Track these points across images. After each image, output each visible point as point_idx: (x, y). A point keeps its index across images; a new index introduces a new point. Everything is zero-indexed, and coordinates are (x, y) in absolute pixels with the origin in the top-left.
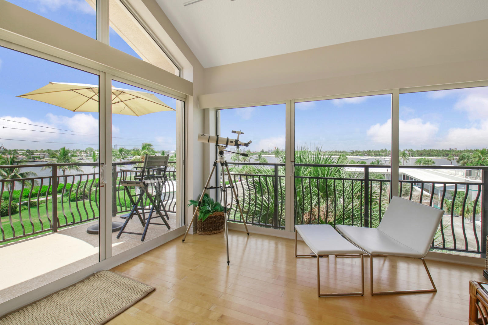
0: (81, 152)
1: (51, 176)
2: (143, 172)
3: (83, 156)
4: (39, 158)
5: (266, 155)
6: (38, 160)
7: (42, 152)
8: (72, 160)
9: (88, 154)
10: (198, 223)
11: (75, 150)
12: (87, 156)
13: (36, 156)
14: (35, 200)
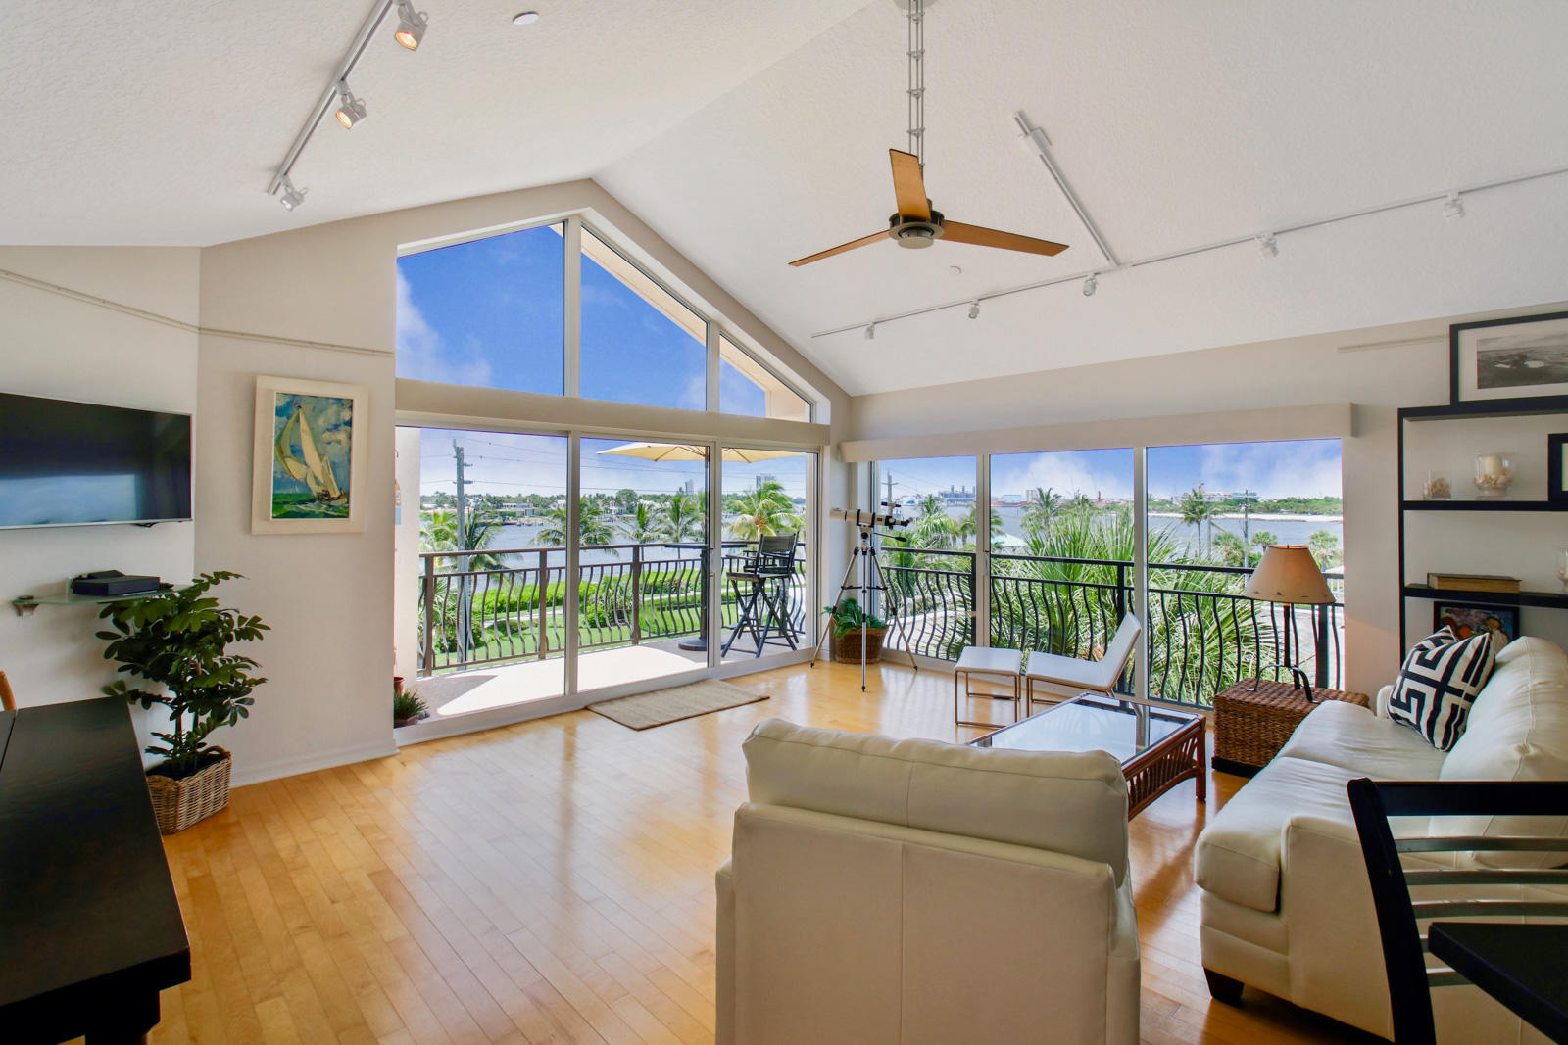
0: (606, 500)
1: (631, 561)
2: (757, 559)
3: (611, 511)
4: (514, 515)
5: (1159, 511)
6: (512, 522)
7: (520, 500)
8: (593, 524)
9: (622, 505)
10: (837, 644)
11: (594, 494)
12: (619, 513)
13: (507, 510)
14: (514, 617)
